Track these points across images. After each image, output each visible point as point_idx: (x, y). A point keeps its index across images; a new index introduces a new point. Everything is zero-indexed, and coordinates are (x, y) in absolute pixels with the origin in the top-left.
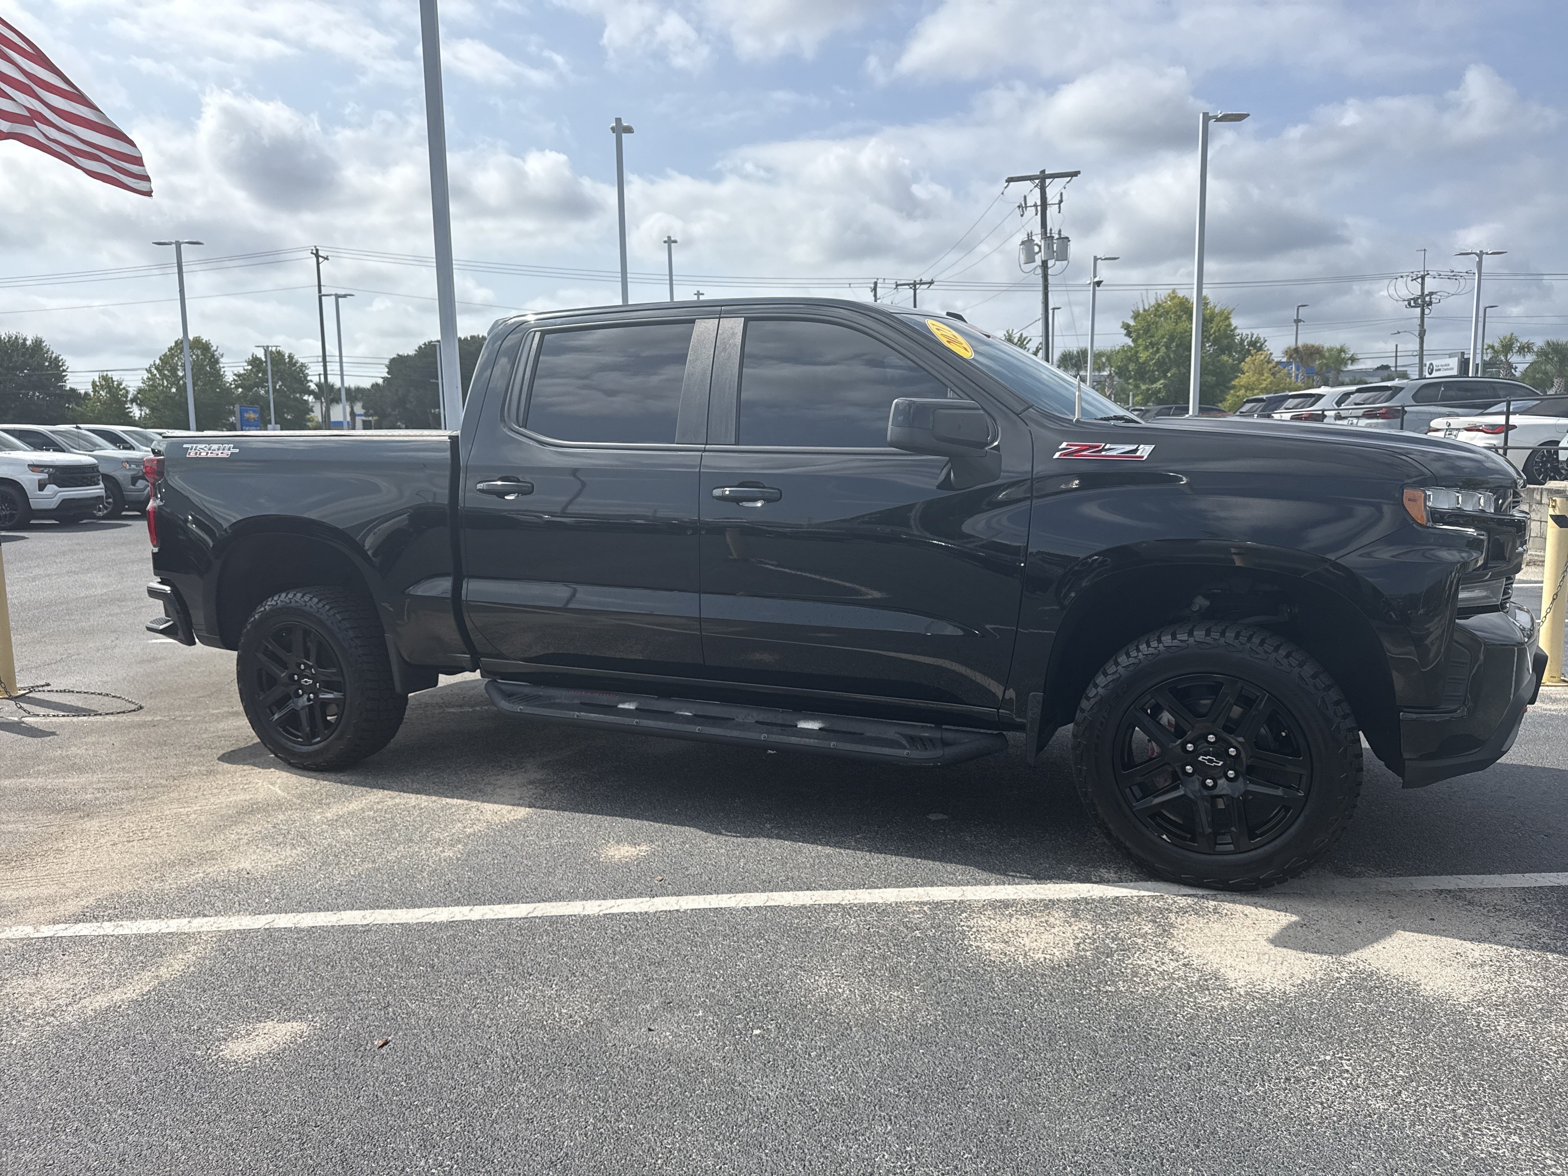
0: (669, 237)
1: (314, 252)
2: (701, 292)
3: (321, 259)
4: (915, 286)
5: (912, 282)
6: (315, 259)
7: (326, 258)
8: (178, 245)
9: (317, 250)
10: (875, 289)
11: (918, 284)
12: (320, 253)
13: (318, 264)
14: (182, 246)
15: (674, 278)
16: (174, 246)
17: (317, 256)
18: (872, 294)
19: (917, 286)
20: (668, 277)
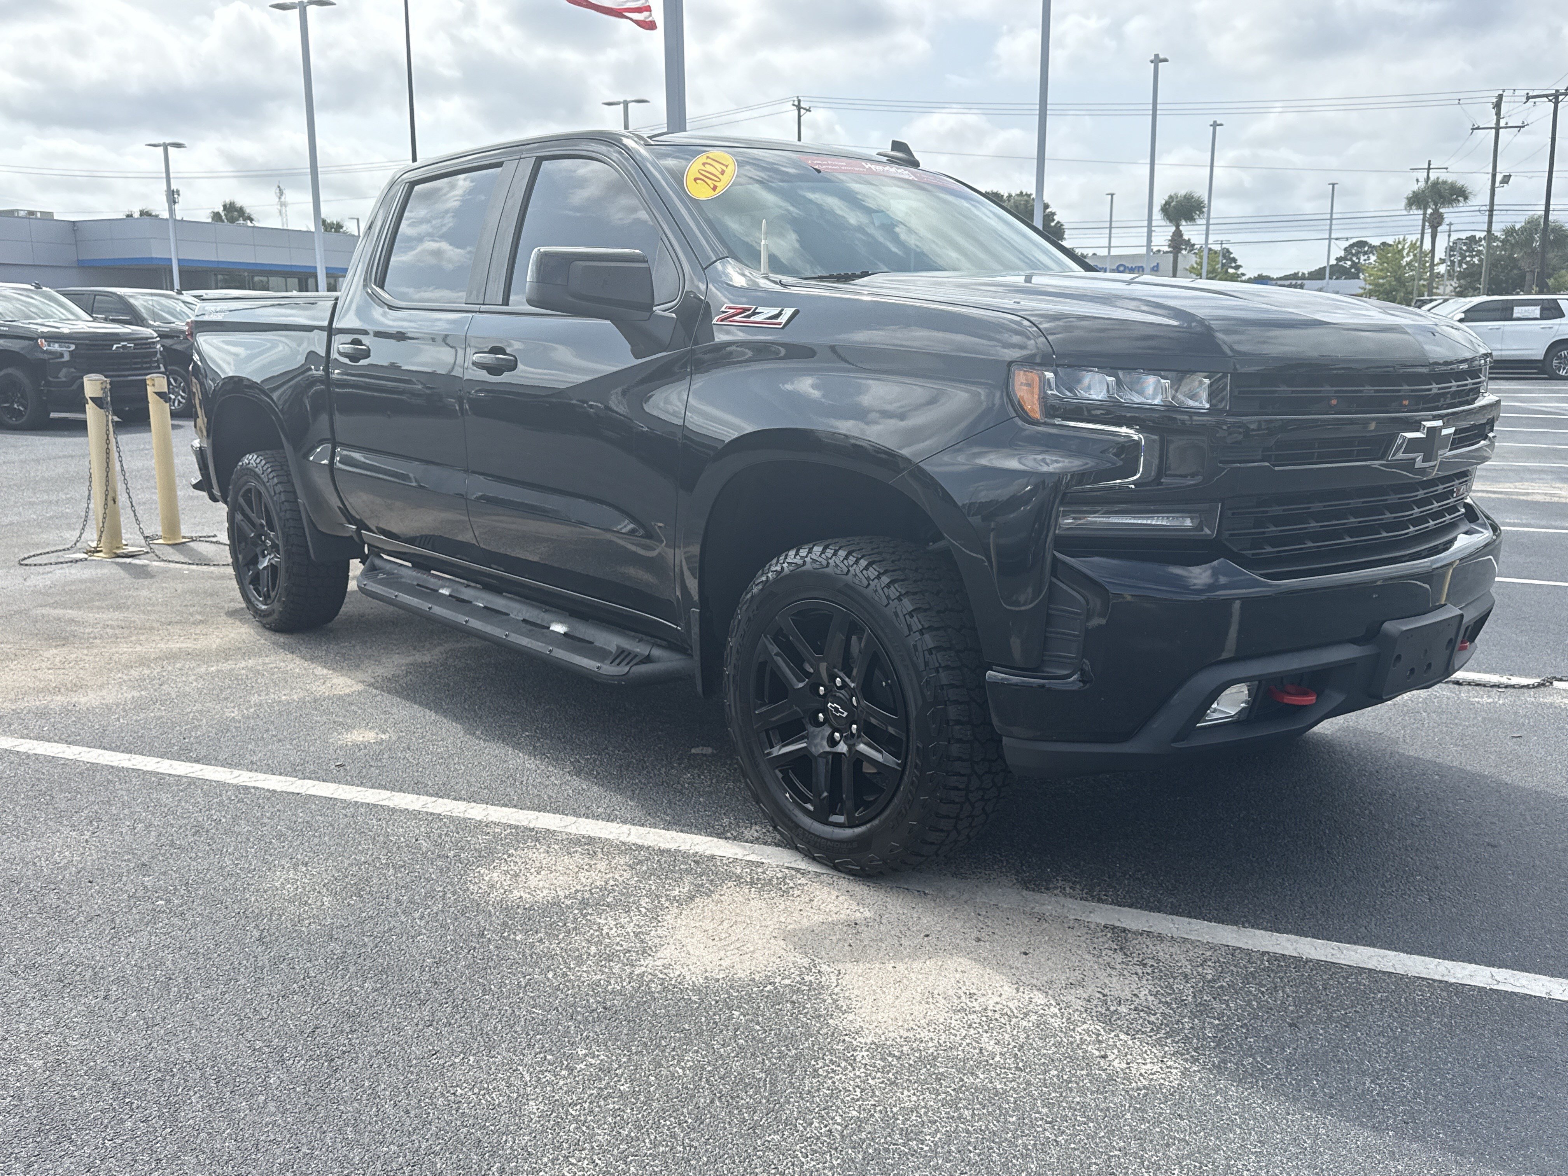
0: (1157, 56)
1: (796, 103)
2: (1218, 122)
3: (802, 111)
4: (1557, 97)
5: (1554, 92)
6: (796, 112)
7: (809, 110)
8: (626, 104)
9: (799, 101)
10: (1498, 106)
11: (1562, 94)
12: (802, 105)
13: (799, 116)
14: (630, 105)
15: (1159, 107)
16: (622, 105)
17: (799, 108)
18: (1494, 111)
19: (1561, 98)
20: (1151, 107)
